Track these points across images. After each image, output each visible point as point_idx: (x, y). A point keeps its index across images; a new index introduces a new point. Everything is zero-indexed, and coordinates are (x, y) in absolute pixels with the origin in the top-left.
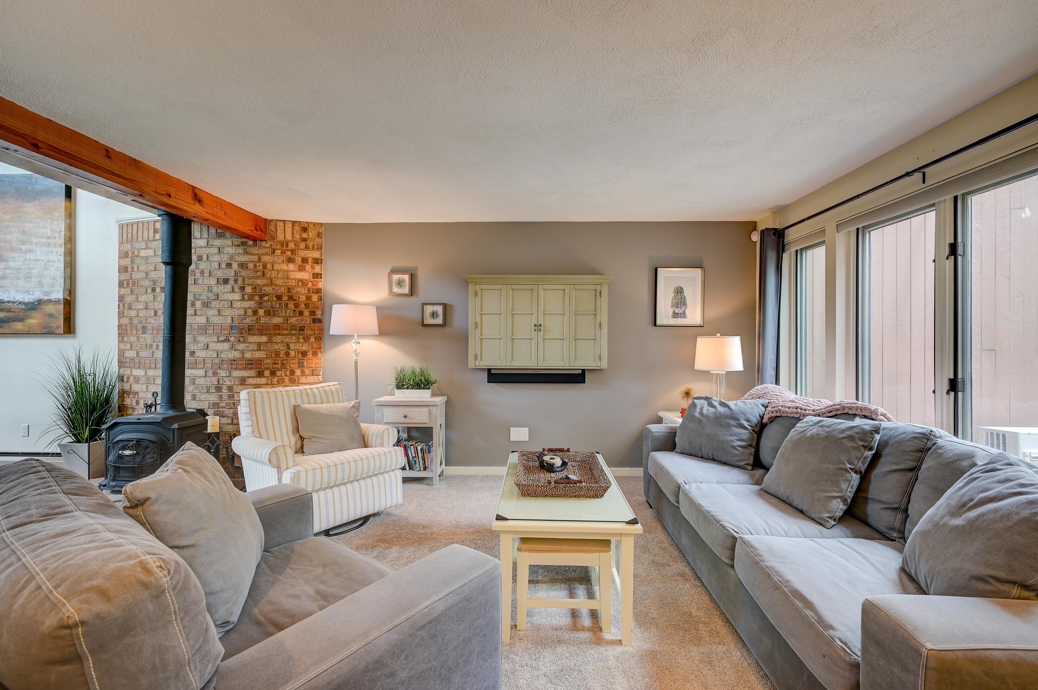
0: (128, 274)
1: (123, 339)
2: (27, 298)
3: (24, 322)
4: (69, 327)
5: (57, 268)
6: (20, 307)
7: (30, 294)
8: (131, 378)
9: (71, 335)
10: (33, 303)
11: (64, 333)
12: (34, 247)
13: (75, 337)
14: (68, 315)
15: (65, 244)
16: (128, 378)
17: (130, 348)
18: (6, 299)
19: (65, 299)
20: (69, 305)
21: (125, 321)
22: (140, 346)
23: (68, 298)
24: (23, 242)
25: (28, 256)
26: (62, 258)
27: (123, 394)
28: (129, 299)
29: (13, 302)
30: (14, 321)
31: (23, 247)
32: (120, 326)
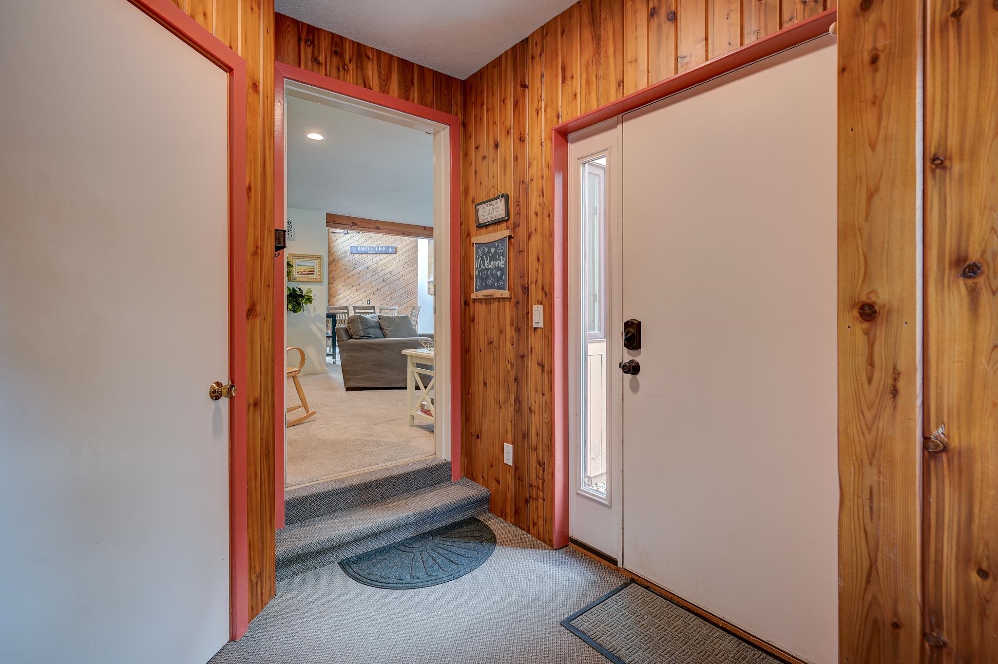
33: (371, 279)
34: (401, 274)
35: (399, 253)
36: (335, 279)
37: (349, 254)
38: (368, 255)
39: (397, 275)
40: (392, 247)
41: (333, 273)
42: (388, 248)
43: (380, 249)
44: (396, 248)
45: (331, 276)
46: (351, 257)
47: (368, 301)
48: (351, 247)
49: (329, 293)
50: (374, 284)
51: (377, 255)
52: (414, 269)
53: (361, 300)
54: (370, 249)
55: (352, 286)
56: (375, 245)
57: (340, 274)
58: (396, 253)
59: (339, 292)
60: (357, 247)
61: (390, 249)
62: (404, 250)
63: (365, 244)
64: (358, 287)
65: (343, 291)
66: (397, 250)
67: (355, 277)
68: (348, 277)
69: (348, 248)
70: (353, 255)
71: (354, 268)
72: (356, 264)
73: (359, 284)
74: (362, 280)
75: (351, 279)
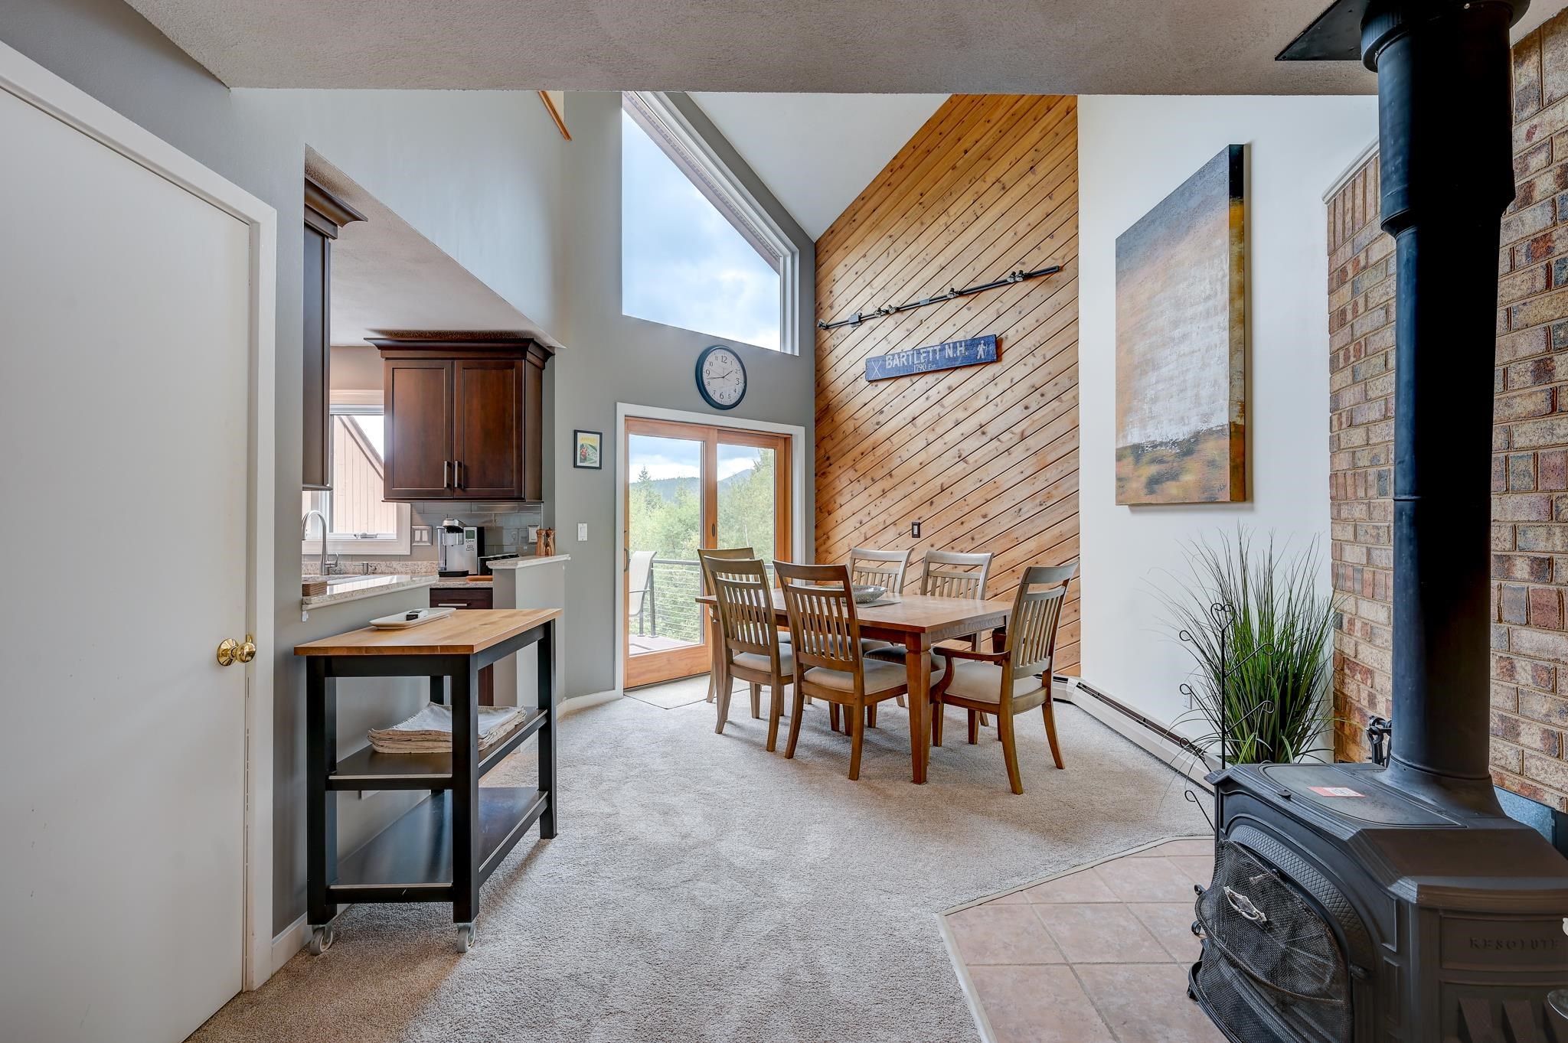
0: (1347, 329)
1: (1339, 512)
2: (1180, 432)
3: (1178, 480)
4: (1242, 489)
5: (1219, 357)
6: (1174, 452)
7: (1184, 425)
8: (1358, 624)
9: (1246, 505)
10: (1189, 440)
11: (1232, 500)
12: (1189, 326)
13: (1252, 509)
14: (1238, 460)
15: (1231, 300)
16: (1351, 622)
17: (1352, 540)
18: (1159, 440)
19: (1232, 424)
20: (1240, 436)
21: (1344, 462)
22: (1374, 532)
23: (1240, 422)
24: (1176, 324)
25: (1184, 348)
26: (1226, 335)
27: (1343, 663)
28: (1349, 398)
29: (1166, 444)
30: (1168, 479)
31: (1177, 333)
32: (1333, 476)
33: (922, 457)
34: (1017, 429)
35: (1008, 358)
36: (831, 461)
37: (863, 382)
38: (915, 379)
39: (1005, 437)
40: (986, 340)
41: (828, 444)
42: (973, 343)
43: (949, 352)
44: (998, 342)
45: (823, 451)
46: (871, 391)
47: (916, 527)
48: (868, 361)
49: (816, 501)
50: (932, 470)
51: (941, 375)
52: (1064, 407)
53: (894, 523)
54: (919, 358)
55: (873, 480)
56: (934, 341)
57: (843, 444)
58: (998, 357)
59: (840, 500)
60: (883, 358)
61: (981, 349)
62: (1029, 343)
63: (907, 345)
64: (886, 484)
65: (849, 497)
66: (1005, 346)
67: (879, 451)
68: (862, 454)
69: (861, 366)
70: (874, 384)
71: (878, 423)
72: (883, 412)
73: (890, 474)
74: (898, 461)
75: (870, 457)
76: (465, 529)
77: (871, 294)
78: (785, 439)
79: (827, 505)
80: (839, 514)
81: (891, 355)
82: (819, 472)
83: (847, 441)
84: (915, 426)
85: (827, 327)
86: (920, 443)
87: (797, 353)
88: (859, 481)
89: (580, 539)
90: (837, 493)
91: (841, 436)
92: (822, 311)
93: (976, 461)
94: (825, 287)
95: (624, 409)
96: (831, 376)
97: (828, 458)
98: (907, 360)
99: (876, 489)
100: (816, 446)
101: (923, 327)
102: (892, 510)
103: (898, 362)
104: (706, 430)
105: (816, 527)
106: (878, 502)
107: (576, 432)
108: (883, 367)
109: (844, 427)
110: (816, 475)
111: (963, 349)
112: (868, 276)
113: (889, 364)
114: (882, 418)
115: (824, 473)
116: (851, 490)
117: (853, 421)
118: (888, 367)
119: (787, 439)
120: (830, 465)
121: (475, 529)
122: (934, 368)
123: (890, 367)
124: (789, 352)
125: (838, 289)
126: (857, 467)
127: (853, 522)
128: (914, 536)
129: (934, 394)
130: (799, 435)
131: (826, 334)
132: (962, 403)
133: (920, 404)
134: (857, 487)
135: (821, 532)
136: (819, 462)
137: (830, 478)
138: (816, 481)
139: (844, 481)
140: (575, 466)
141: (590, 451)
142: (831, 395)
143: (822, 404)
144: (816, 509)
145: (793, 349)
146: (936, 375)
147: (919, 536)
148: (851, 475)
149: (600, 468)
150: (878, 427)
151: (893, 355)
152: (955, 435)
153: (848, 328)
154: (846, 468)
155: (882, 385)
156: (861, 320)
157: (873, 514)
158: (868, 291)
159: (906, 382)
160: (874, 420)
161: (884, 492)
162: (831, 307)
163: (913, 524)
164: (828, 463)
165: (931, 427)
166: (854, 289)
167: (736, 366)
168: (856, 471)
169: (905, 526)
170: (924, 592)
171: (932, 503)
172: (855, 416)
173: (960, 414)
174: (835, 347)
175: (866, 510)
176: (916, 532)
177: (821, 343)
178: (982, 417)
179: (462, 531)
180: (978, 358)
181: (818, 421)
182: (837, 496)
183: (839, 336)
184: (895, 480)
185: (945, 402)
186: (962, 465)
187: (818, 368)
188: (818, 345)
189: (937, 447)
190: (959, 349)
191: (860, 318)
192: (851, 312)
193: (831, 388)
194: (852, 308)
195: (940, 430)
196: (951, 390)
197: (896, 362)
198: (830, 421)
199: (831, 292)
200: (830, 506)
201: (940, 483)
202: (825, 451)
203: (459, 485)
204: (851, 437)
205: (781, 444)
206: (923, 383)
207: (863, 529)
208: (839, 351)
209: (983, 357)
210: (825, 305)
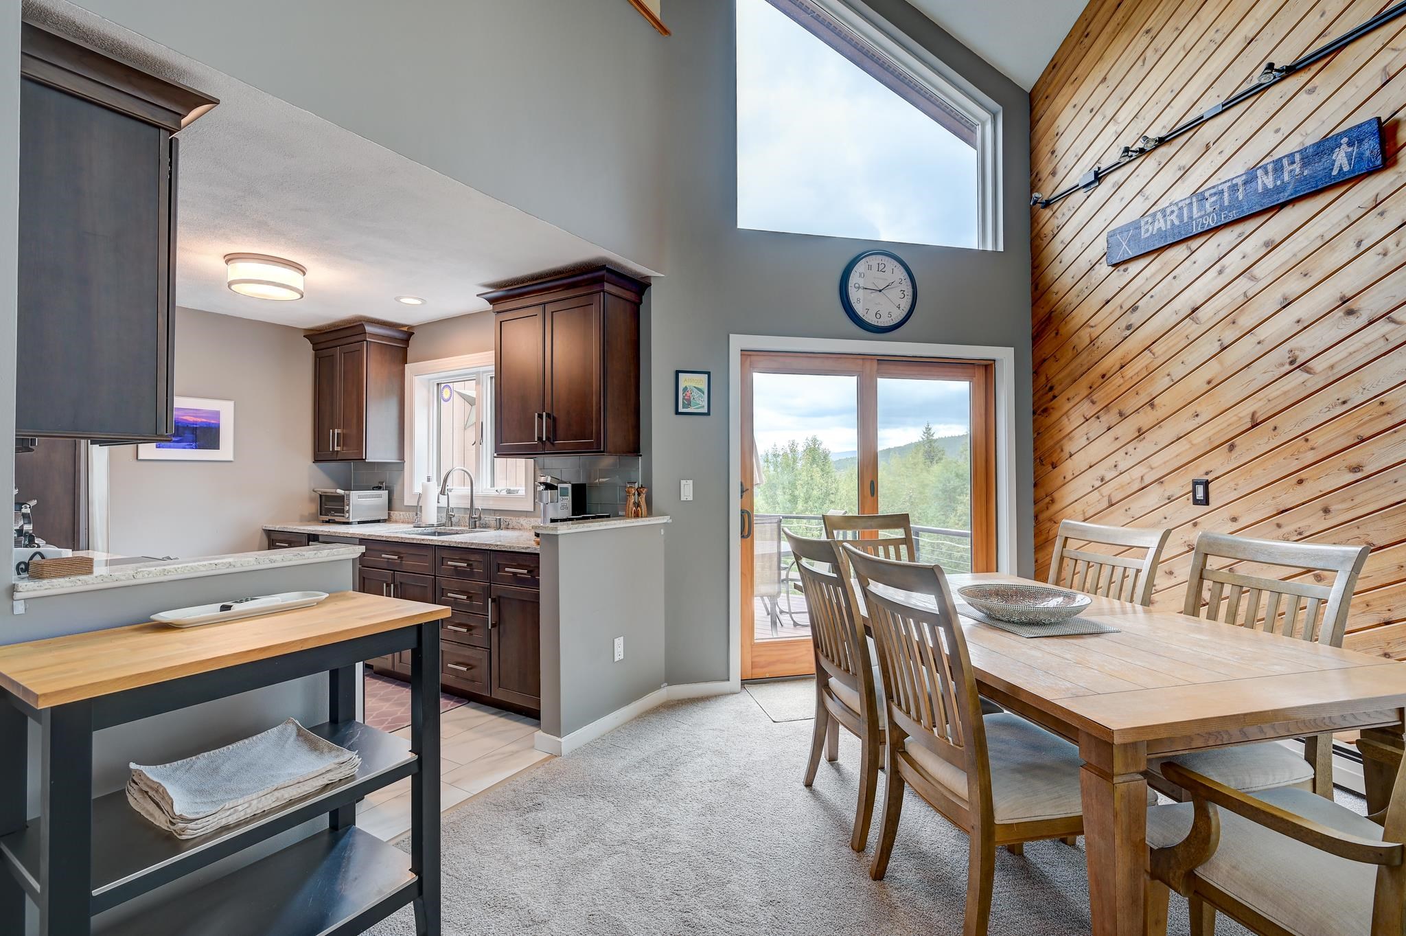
33: (1212, 370)
36: (1056, 392)
37: (1104, 269)
38: (1194, 244)
40: (1356, 135)
41: (1051, 368)
42: (1325, 146)
43: (1266, 180)
44: (1388, 131)
45: (1043, 379)
46: (1117, 280)
47: (1200, 489)
48: (1112, 236)
49: (1035, 450)
50: (1233, 390)
51: (1250, 225)
53: (1159, 481)
54: (1202, 207)
55: (1121, 414)
56: (1237, 169)
57: (1073, 365)
58: (1387, 159)
59: (1070, 447)
60: (1136, 225)
61: (1342, 154)
63: (1182, 192)
64: (1145, 418)
65: (1084, 442)
67: (1130, 371)
68: (1103, 376)
69: (1101, 245)
70: (1122, 268)
71: (1128, 327)
72: (1137, 308)
73: (1151, 403)
74: (1166, 382)
75: (1117, 380)
76: (560, 486)
77: (1116, 132)
78: (986, 367)
79: (1050, 456)
80: (1069, 467)
81: (1150, 215)
82: (1039, 408)
83: (1078, 361)
84: (1196, 321)
85: (1047, 204)
86: (1208, 347)
87: (1001, 248)
88: (1098, 418)
89: (683, 498)
90: (1064, 438)
91: (1070, 354)
92: (1040, 183)
93: (1332, 367)
94: (1044, 150)
95: (738, 342)
96: (1055, 269)
97: (1051, 388)
98: (1180, 216)
99: (1126, 429)
100: (1034, 373)
101: (1214, 151)
102: (1156, 460)
103: (1162, 225)
104: (860, 362)
105: (1035, 485)
106: (1130, 447)
107: (677, 372)
108: (1135, 239)
109: (1075, 339)
110: (1034, 413)
111: (1297, 167)
112: (1109, 110)
113: (1147, 230)
114: (1135, 319)
115: (1045, 410)
116: (1085, 431)
117: (1089, 330)
118: (1144, 235)
119: (987, 368)
120: (1055, 397)
121: (569, 486)
122: (1233, 215)
123: (1148, 234)
124: (990, 248)
125: (1062, 145)
126: (1094, 398)
127: (1090, 478)
128: (1196, 502)
129: (1234, 263)
130: (1005, 358)
131: (1047, 213)
132: (1298, 265)
133: (1211, 282)
134: (1095, 427)
135: (1042, 493)
136: (1038, 395)
137: (1055, 416)
138: (1034, 421)
139: (1075, 418)
140: (677, 413)
141: (696, 394)
142: (1055, 298)
143: (1043, 312)
144: (1035, 460)
145: (994, 243)
146: (1238, 229)
147: (1206, 501)
148: (1086, 408)
149: (708, 414)
150: (1128, 332)
151: (1154, 215)
152: (1285, 321)
153: (1081, 195)
154: (1077, 399)
155: (1134, 268)
156: (1099, 177)
157: (1122, 467)
158: (1112, 129)
159: (1179, 252)
160: (1123, 323)
161: (1141, 433)
162: (1054, 173)
163: (1195, 483)
164: (1050, 395)
165: (1230, 318)
166: (1089, 135)
167: (900, 273)
168: (1093, 402)
169: (1180, 485)
170: (1193, 609)
171: (1232, 448)
172: (1092, 322)
173: (1293, 285)
174: (1060, 228)
175: (1110, 461)
176: (1200, 495)
177: (1038, 228)
178: (1346, 283)
179: (556, 488)
180: (1335, 173)
181: (1037, 337)
182: (1064, 441)
183: (1065, 210)
184: (1160, 413)
185: (1257, 271)
186: (1299, 376)
187: (1036, 263)
188: (1036, 231)
189: (1245, 348)
190: (1287, 168)
191: (1096, 174)
192: (1082, 171)
193: (1055, 288)
194: (1085, 163)
195: (1246, 321)
196: (1272, 247)
197: (1160, 224)
198: (1053, 334)
199: (1053, 152)
200: (1055, 455)
201: (1251, 410)
202: (1047, 378)
203: (548, 438)
204: (1084, 355)
205: (980, 373)
206: (1210, 248)
207: (1106, 490)
208: (1065, 234)
209: (1346, 169)
210: (1045, 173)
